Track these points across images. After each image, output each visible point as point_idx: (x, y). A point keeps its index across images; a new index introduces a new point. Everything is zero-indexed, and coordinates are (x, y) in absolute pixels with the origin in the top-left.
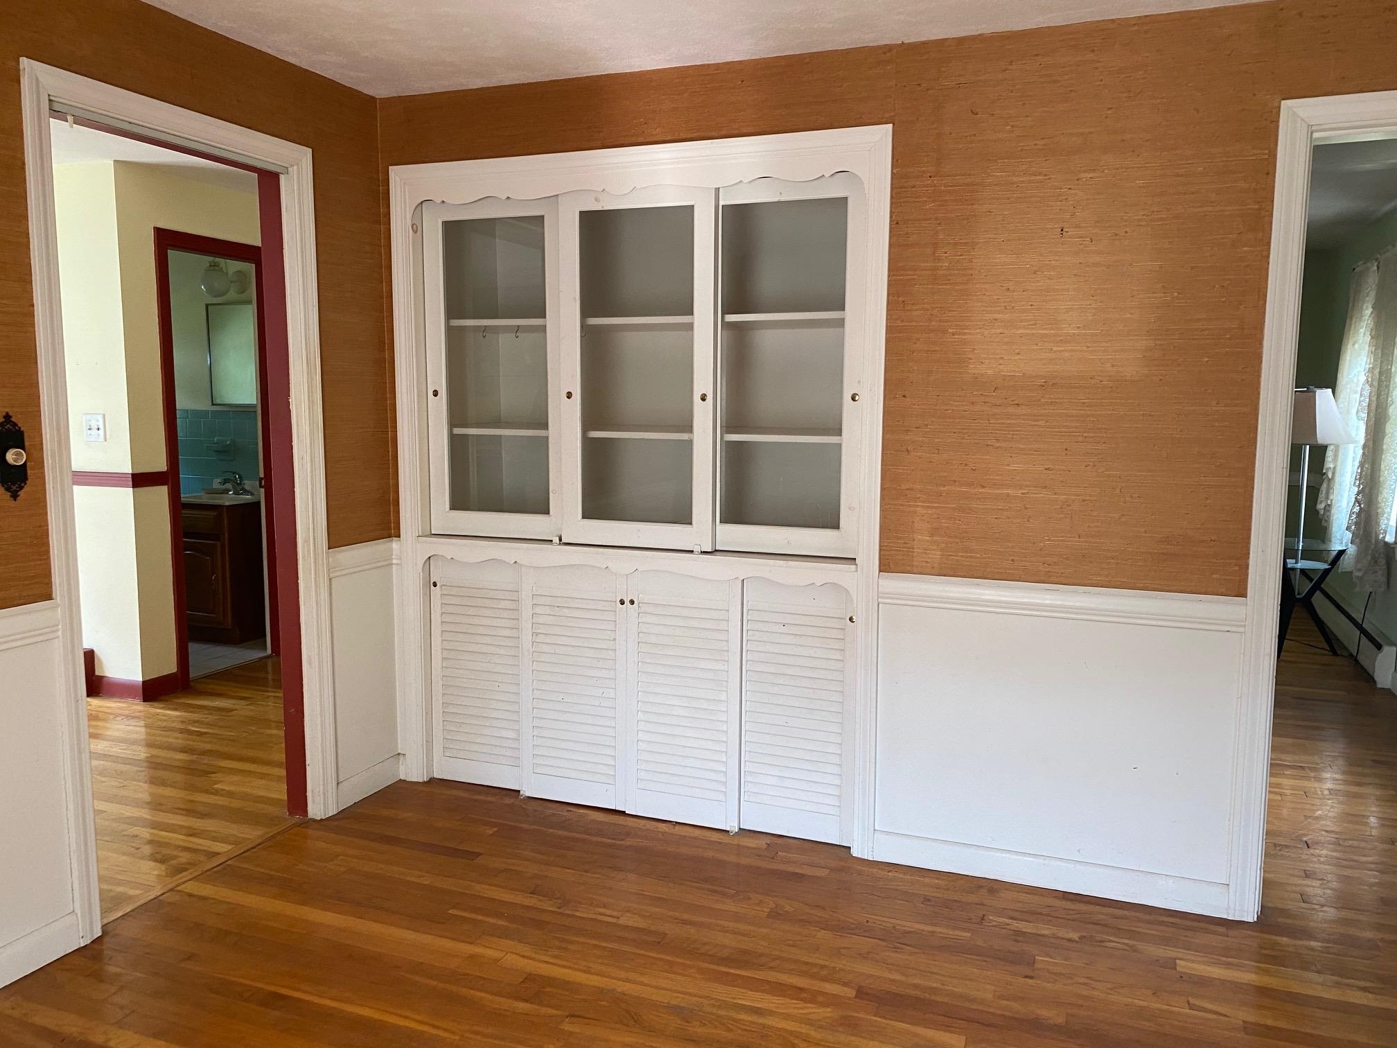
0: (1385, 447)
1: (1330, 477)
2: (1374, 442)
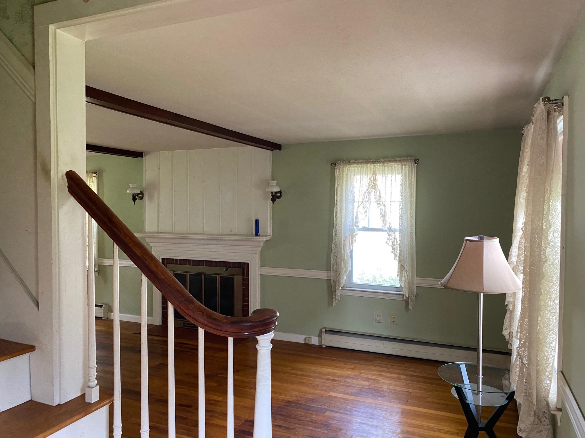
0: (542, 303)
1: (511, 309)
2: (530, 300)
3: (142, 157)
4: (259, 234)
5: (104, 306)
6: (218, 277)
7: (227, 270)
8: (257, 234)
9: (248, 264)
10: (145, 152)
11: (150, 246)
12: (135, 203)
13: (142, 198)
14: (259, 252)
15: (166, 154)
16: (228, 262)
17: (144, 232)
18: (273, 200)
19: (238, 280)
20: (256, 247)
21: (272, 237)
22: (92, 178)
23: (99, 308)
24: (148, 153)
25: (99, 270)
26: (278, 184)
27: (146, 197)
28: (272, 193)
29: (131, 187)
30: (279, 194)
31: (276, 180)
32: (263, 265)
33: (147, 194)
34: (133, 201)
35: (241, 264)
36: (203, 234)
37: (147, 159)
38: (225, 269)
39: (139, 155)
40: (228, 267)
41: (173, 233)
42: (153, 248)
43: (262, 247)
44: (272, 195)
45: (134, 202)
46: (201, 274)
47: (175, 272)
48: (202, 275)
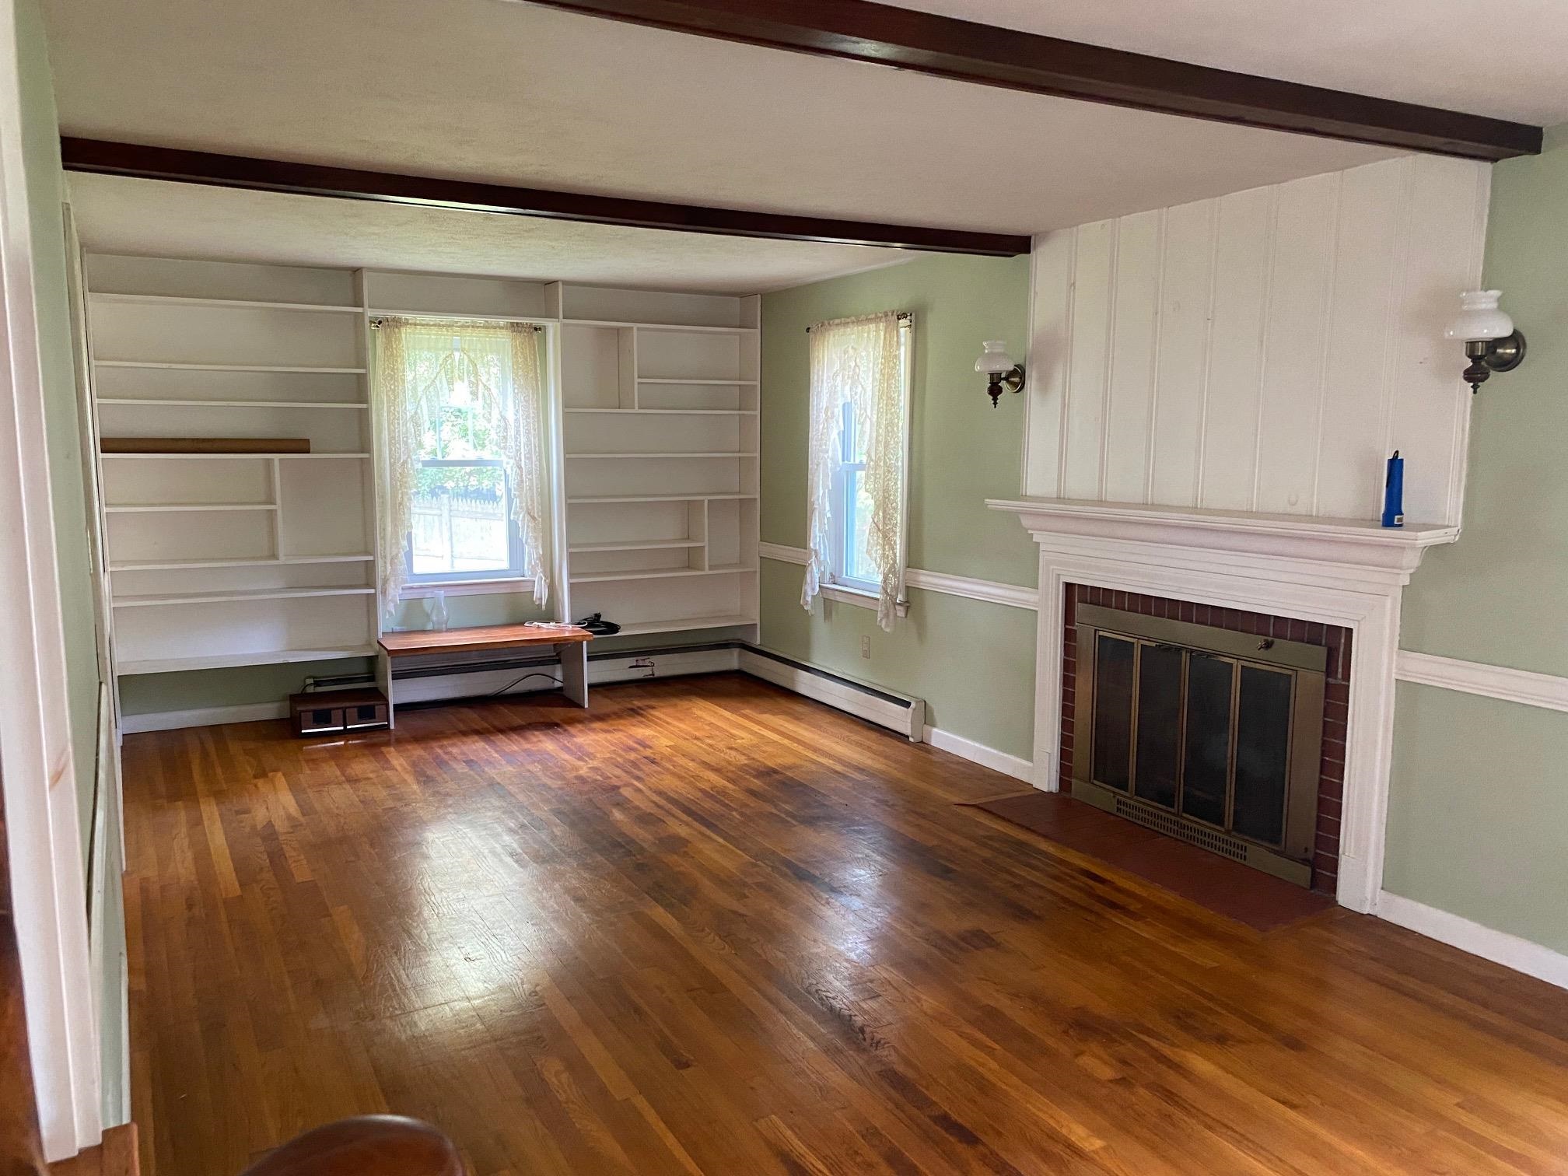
3: (1028, 252)
4: (1400, 520)
5: (913, 705)
6: (1234, 669)
7: (1268, 645)
8: (1392, 515)
9: (1350, 631)
10: (1036, 235)
11: (1034, 540)
12: (995, 404)
13: (1020, 386)
14: (1401, 588)
15: (1093, 231)
16: (1276, 617)
17: (1022, 495)
18: (1475, 376)
19: (1308, 684)
20: (1385, 569)
21: (1465, 533)
22: (898, 331)
23: (902, 708)
24: (1045, 235)
25: (907, 602)
26: (1503, 306)
27: (1031, 383)
28: (1472, 345)
29: (986, 351)
30: (1508, 351)
31: (1498, 289)
32: (1411, 641)
33: (1034, 375)
34: (991, 397)
35: (1325, 627)
36: (1195, 510)
37: (1041, 258)
38: (1260, 640)
39: (1017, 245)
40: (1275, 636)
41: (1100, 503)
42: (1042, 547)
43: (1412, 571)
44: (1471, 355)
45: (995, 399)
46: (1181, 649)
47: (1101, 633)
48: (1184, 653)
